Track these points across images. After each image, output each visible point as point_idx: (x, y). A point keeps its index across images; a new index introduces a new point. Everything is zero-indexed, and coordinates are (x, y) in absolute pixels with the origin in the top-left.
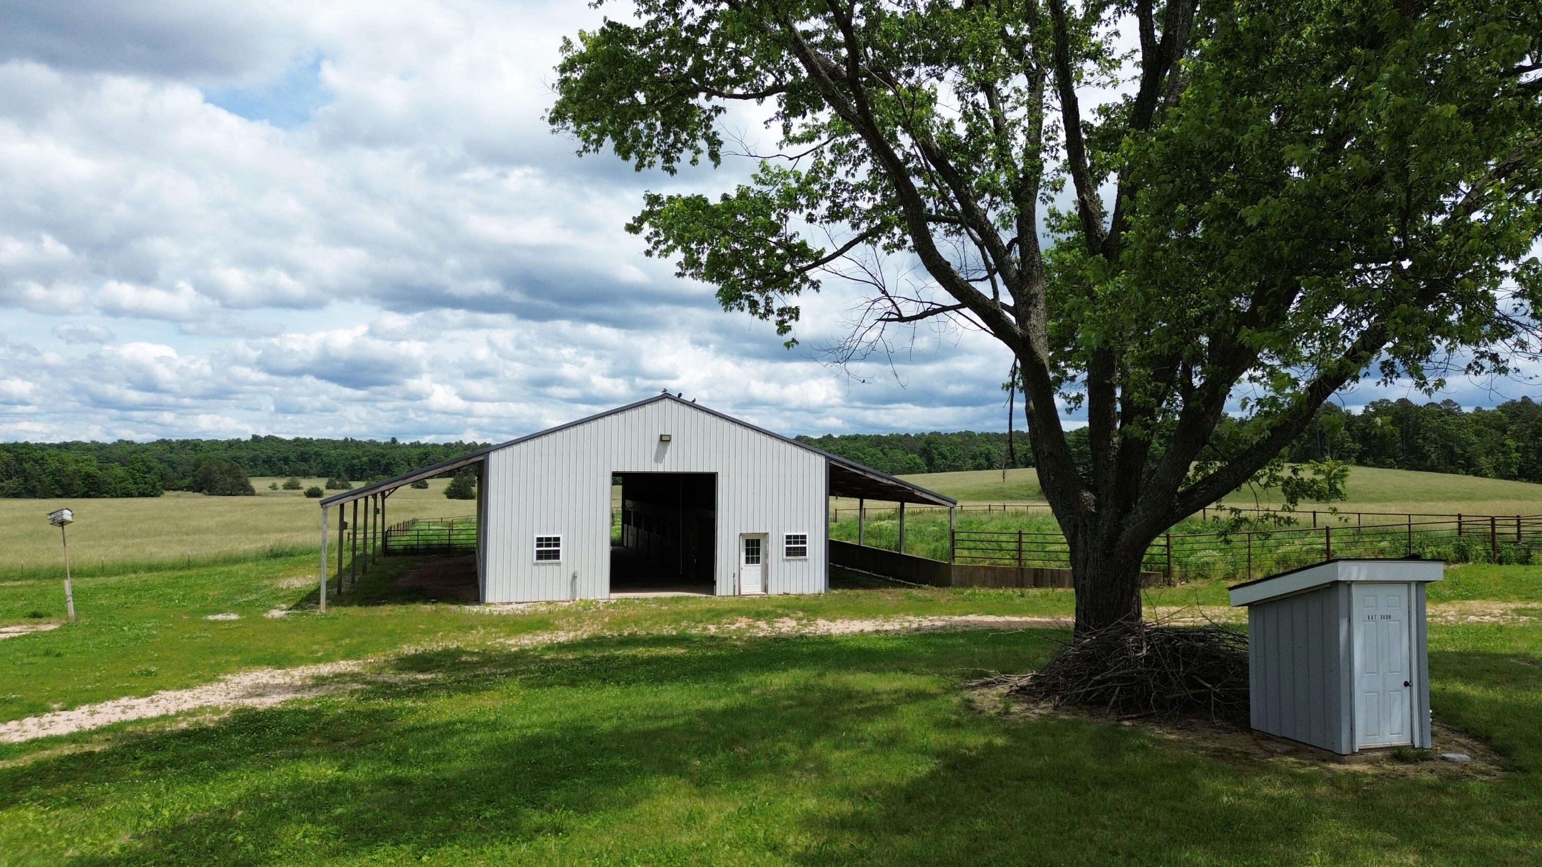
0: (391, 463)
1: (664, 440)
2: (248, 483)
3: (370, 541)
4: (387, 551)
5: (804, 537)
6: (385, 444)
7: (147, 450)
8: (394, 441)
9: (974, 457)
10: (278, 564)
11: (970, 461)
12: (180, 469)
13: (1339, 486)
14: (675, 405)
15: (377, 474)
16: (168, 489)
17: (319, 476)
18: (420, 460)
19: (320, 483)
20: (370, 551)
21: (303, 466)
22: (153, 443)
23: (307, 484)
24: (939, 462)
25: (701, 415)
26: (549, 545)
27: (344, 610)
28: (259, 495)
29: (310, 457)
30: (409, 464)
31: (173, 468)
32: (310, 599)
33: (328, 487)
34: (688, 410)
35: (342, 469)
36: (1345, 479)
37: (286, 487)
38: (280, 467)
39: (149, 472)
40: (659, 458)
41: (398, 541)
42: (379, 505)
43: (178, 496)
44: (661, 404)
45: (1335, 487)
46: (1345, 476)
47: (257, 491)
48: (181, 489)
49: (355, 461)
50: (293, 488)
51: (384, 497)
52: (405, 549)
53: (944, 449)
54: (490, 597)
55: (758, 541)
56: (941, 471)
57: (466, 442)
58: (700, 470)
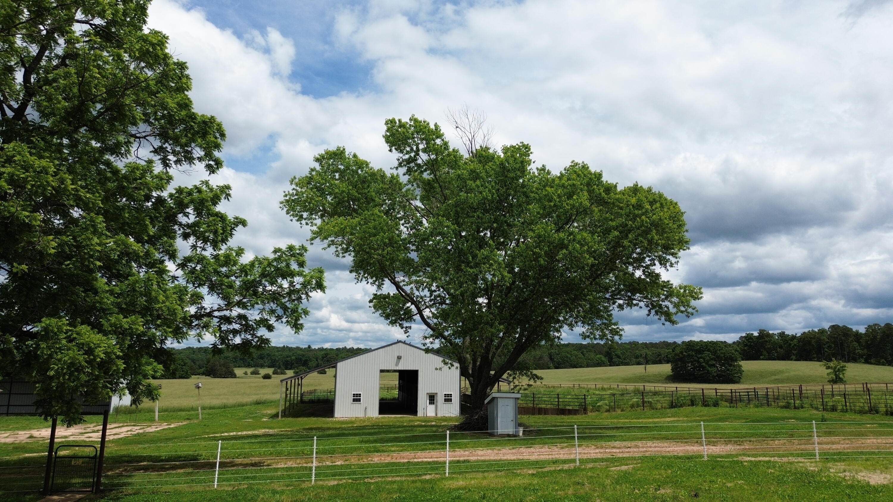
0: (307, 360)
1: (399, 358)
2: (233, 370)
3: (296, 398)
4: (302, 401)
5: (451, 394)
6: (305, 348)
7: (181, 353)
8: (309, 347)
9: (637, 357)
10: (260, 406)
11: (634, 360)
12: (197, 363)
13: (841, 376)
14: (403, 345)
15: (300, 366)
16: (193, 374)
17: (269, 367)
18: (323, 358)
19: (270, 371)
20: (295, 402)
21: (261, 361)
22: (184, 349)
23: (263, 371)
24: (615, 359)
25: (412, 348)
26: (357, 397)
27: (287, 419)
28: (239, 378)
29: (265, 356)
30: (317, 360)
31: (194, 363)
32: (276, 416)
33: (274, 374)
34: (408, 346)
35: (281, 363)
36: (844, 372)
37: (252, 373)
38: (249, 362)
39: (184, 365)
40: (397, 364)
41: (306, 398)
42: (300, 382)
43: (198, 378)
44: (398, 344)
45: (839, 376)
46: (844, 370)
47: (237, 376)
48: (199, 374)
49: (289, 359)
50: (256, 374)
51: (302, 379)
52: (310, 401)
53: (619, 352)
54: (336, 415)
55: (434, 396)
56: (617, 366)
57: (348, 347)
58: (412, 369)
